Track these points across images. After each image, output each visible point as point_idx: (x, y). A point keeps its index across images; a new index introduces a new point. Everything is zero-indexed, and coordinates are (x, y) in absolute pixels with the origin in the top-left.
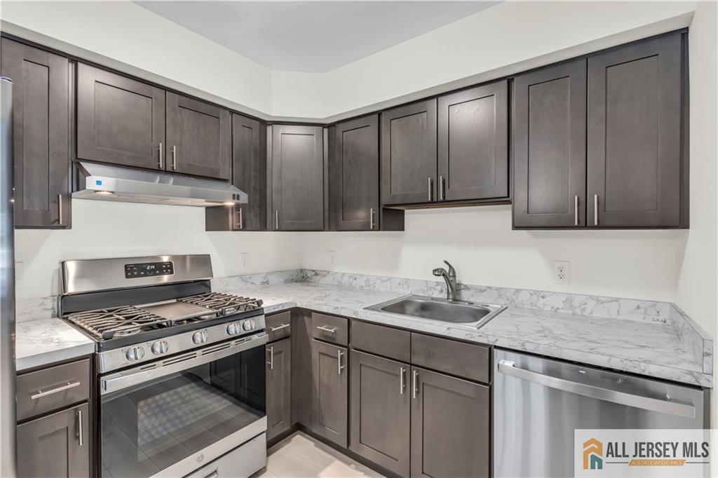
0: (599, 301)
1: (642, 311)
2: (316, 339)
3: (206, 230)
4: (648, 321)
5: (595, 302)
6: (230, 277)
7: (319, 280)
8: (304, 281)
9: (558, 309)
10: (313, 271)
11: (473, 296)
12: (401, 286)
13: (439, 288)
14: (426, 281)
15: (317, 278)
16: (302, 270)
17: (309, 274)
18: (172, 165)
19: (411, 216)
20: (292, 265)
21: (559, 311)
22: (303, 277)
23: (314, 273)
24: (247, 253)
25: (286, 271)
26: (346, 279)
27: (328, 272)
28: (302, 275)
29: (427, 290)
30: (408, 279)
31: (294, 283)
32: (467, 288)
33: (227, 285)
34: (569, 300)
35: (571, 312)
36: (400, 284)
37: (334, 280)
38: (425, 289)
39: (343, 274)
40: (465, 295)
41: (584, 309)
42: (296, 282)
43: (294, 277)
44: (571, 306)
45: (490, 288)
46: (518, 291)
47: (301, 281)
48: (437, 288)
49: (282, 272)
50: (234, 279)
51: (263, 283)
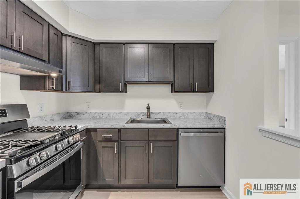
0: (191, 113)
1: (200, 114)
2: (99, 141)
3: (20, 90)
4: (201, 117)
5: (189, 114)
6: (34, 118)
7: (80, 116)
8: (70, 118)
9: (180, 117)
10: (76, 112)
11: (154, 116)
12: (126, 115)
13: (142, 114)
14: (137, 113)
15: (78, 116)
16: (68, 113)
17: (73, 114)
18: (19, 47)
19: (129, 87)
20: (64, 110)
21: (181, 117)
22: (69, 116)
23: (77, 113)
24: (43, 104)
25: (61, 113)
26: (97, 115)
27: (86, 113)
28: (68, 115)
29: (137, 116)
30: (129, 112)
31: (65, 120)
32: (153, 113)
33: (33, 123)
34: (183, 114)
35: (184, 117)
36: (125, 114)
37: (90, 115)
38: (137, 115)
39: (95, 113)
40: (152, 116)
41: (187, 116)
42: (65, 118)
43: (65, 116)
44: (184, 116)
45: (161, 112)
46: (169, 113)
47: (68, 118)
48: (141, 114)
49: (59, 114)
50: (36, 119)
51: (51, 120)
